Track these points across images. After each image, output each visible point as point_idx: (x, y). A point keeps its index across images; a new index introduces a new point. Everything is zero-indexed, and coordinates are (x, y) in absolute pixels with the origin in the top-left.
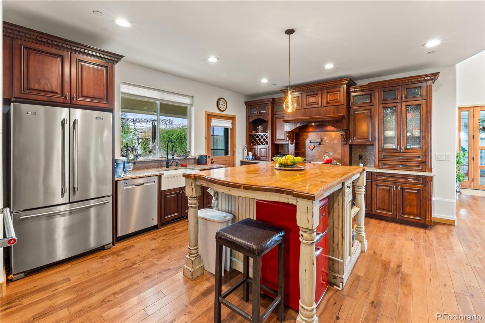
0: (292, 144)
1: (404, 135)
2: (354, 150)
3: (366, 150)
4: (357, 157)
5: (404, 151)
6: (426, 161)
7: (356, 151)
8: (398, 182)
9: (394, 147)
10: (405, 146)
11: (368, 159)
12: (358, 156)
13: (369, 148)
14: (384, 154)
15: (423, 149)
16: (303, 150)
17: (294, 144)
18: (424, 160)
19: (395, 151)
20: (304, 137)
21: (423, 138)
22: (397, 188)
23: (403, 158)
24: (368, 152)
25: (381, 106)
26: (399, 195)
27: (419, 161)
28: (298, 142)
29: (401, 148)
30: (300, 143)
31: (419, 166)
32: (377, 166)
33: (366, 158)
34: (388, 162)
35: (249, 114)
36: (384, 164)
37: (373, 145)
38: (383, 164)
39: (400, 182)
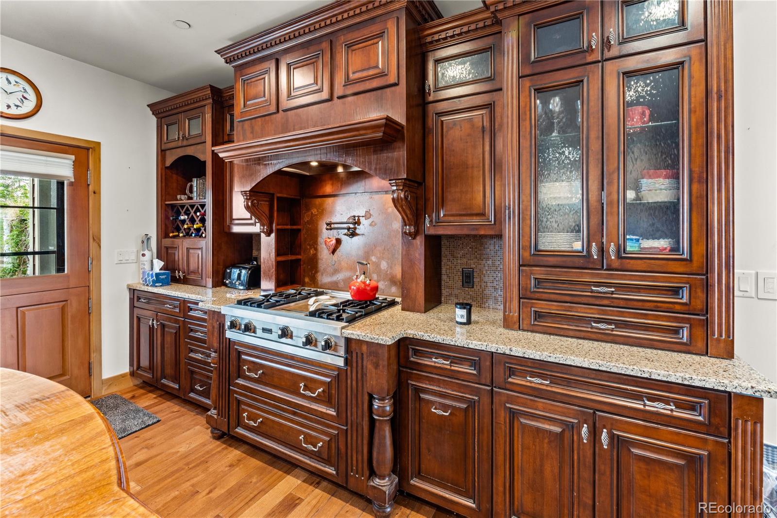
0: (268, 234)
1: (616, 197)
2: (447, 253)
3: (481, 254)
4: (457, 278)
5: (616, 264)
6: (707, 309)
7: (453, 256)
8: (599, 407)
9: (578, 246)
10: (621, 242)
11: (489, 284)
12: (460, 274)
13: (492, 247)
14: (539, 272)
15: (695, 258)
16: (312, 252)
17: (273, 235)
18: (699, 304)
19: (581, 262)
20: (314, 211)
21: (694, 209)
22: (594, 434)
23: (612, 293)
24: (490, 262)
25: (527, 82)
26: (602, 467)
27: (678, 307)
28: (299, 227)
29: (602, 251)
30: (303, 232)
31: (676, 331)
32: (516, 319)
33: (481, 280)
34: (553, 308)
35: (163, 142)
36: (539, 316)
37: (500, 236)
38: (536, 312)
39: (605, 408)
